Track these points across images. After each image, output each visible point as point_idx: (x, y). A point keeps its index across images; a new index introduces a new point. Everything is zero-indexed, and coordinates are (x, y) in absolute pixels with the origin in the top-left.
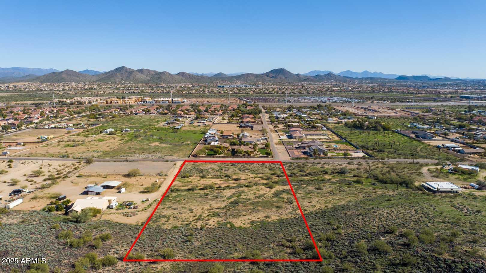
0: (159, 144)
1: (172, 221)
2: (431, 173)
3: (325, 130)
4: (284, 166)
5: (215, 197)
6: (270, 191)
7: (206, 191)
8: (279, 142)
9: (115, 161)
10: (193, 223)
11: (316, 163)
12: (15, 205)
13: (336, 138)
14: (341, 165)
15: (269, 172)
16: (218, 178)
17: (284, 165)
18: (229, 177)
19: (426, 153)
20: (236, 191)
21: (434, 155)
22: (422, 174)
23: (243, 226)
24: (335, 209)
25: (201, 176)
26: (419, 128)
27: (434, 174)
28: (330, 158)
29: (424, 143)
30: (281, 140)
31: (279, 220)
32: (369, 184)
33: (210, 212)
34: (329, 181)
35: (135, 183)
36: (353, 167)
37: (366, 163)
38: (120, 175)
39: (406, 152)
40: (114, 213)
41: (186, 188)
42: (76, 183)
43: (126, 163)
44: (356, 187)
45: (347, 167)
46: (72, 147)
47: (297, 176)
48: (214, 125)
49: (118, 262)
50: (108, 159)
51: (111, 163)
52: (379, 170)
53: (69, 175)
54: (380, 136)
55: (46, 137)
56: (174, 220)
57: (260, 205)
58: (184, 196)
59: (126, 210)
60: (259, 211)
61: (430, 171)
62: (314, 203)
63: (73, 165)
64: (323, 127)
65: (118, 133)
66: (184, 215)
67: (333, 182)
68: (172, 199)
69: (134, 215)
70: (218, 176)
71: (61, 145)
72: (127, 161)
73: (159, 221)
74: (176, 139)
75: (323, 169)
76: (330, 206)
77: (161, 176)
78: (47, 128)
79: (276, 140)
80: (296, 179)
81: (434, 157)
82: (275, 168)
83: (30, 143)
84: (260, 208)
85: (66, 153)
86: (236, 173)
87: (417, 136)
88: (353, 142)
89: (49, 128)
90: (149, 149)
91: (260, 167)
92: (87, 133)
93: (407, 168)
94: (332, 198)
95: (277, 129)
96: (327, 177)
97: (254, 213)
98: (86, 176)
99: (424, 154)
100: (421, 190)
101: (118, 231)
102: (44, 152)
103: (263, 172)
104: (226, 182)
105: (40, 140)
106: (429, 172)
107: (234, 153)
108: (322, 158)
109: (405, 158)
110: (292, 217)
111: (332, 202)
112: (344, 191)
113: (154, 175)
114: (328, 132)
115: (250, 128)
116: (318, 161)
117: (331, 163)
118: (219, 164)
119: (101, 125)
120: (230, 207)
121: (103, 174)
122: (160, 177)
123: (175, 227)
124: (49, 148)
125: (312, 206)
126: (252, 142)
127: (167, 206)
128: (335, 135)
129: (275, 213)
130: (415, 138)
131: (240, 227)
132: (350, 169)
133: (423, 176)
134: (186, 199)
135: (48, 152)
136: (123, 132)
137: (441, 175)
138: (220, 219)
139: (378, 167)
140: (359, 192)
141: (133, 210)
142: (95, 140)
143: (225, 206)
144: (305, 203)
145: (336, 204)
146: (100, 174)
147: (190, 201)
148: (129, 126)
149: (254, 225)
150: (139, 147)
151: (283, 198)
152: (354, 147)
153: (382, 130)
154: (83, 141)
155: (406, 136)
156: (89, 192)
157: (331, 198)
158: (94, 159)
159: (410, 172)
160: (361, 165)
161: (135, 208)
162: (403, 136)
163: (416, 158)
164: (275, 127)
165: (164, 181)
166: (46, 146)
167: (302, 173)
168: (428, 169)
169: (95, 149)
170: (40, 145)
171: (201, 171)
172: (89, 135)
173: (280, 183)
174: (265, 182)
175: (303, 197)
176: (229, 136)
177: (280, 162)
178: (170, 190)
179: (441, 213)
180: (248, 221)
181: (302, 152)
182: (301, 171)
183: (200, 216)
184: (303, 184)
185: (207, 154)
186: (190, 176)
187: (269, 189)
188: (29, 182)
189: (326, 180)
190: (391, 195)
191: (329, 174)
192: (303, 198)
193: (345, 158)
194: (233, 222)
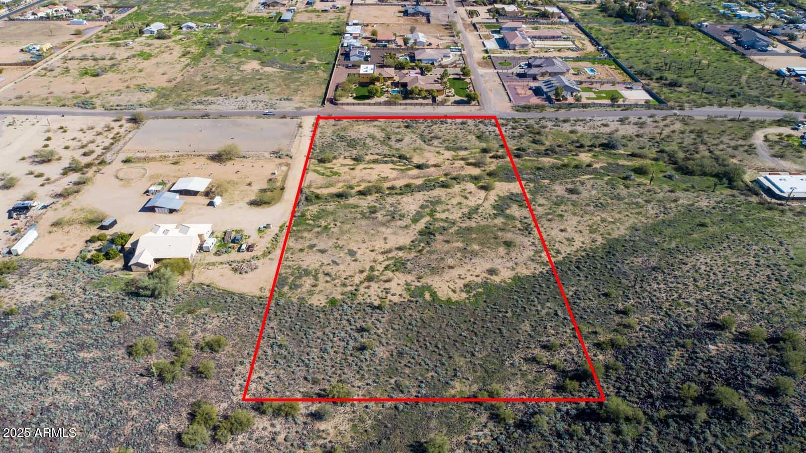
0: (260, 67)
1: (324, 285)
2: (770, 146)
3: (566, 23)
4: (503, 129)
5: (389, 217)
6: (486, 199)
7: (371, 199)
8: (484, 58)
9: (186, 118)
10: (362, 290)
11: (561, 119)
12: (27, 245)
13: (590, 48)
14: (606, 125)
15: (477, 143)
16: (386, 162)
17: (503, 125)
18: (406, 159)
19: (757, 88)
20: (426, 198)
21: (773, 96)
22: (755, 148)
23: (454, 297)
24: (611, 249)
25: (354, 157)
26: (740, 17)
27: (777, 148)
28: (585, 106)
29: (752, 61)
30: (487, 51)
31: (514, 279)
32: (661, 175)
33: (388, 259)
34: (590, 169)
35: (235, 178)
36: (629, 130)
37: (651, 119)
38: (203, 156)
39: (720, 86)
40: (214, 264)
41: (333, 190)
42: (125, 180)
43: (206, 122)
44: (639, 185)
45: (617, 131)
46: (94, 76)
47: (528, 155)
48: (354, 8)
49: (254, 417)
50: (170, 110)
51: (179, 121)
52: (677, 138)
53: (108, 157)
54: (671, 40)
55: (38, 48)
56: (327, 282)
57: (475, 239)
58: (332, 213)
59: (234, 256)
60: (474, 254)
61: (769, 141)
62: (570, 233)
63: (109, 129)
64: (562, 14)
65: (175, 34)
66: (342, 267)
67: (595, 172)
68: (311, 222)
69: (252, 270)
70: (385, 156)
71: (72, 71)
72: (206, 116)
73: (300, 286)
74: (289, 51)
75: (574, 137)
76: (600, 240)
77: (280, 157)
78: (32, 20)
79: (478, 55)
80: (529, 164)
81: (772, 99)
82: (487, 133)
83: (11, 65)
84: (476, 247)
85: (88, 96)
86: (417, 149)
87: (738, 42)
88: (622, 58)
89: (35, 20)
90: (244, 80)
91: (458, 131)
92: (115, 34)
93: (728, 132)
94: (602, 218)
95: (475, 20)
96: (585, 157)
97: (467, 260)
98: (139, 160)
99: (755, 93)
100: (757, 194)
101: (233, 317)
102: (44, 93)
103: (467, 145)
104: (404, 175)
105: (27, 57)
106: (767, 144)
107: (406, 92)
108: (570, 106)
109: (721, 105)
110: (537, 272)
111: (602, 230)
112: (619, 198)
113: (267, 155)
114: (571, 30)
115: (424, 19)
116: (562, 114)
117: (588, 119)
118: (381, 123)
119: (136, 8)
120: (422, 245)
121: (171, 154)
122: (278, 161)
123: (333, 302)
124: (51, 79)
125: (568, 240)
126: (436, 61)
127: (308, 243)
128: (586, 38)
129: (505, 260)
130: (734, 45)
131: (449, 300)
132: (624, 137)
133: (756, 154)
134: (339, 224)
135: (51, 93)
136: (184, 29)
137: (788, 153)
138: (410, 278)
139: (673, 132)
140: (646, 201)
141: (247, 255)
142: (134, 56)
143: (412, 242)
144: (553, 231)
145: (609, 234)
146: (166, 154)
147: (346, 227)
148: (192, 11)
149: (472, 294)
150: (222, 76)
151: (514, 218)
152: (625, 74)
153: (672, 23)
154: (111, 59)
155: (719, 41)
156: (156, 209)
157: (599, 218)
158: (144, 110)
159: (733, 143)
160: (642, 125)
161: (250, 248)
162: (714, 42)
163: (740, 105)
164: (471, 14)
165: (288, 171)
166: (43, 72)
167: (537, 147)
168: (765, 136)
169: (140, 82)
170: (32, 71)
171: (352, 144)
172: (119, 39)
173: (501, 174)
174: (476, 171)
175: (549, 214)
176: (388, 41)
177: (494, 117)
178: (303, 198)
179: (801, 266)
180: (460, 283)
181: (530, 89)
182: (535, 142)
183: (372, 269)
184: (544, 178)
185: (355, 95)
186: (335, 158)
187: (483, 191)
188: (35, 177)
189: (584, 166)
190: (705, 208)
191: (587, 148)
192: (550, 217)
193: (612, 106)
194: (434, 286)
